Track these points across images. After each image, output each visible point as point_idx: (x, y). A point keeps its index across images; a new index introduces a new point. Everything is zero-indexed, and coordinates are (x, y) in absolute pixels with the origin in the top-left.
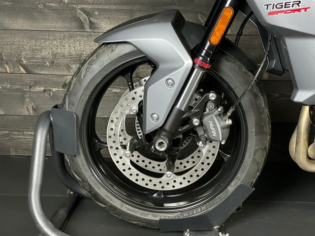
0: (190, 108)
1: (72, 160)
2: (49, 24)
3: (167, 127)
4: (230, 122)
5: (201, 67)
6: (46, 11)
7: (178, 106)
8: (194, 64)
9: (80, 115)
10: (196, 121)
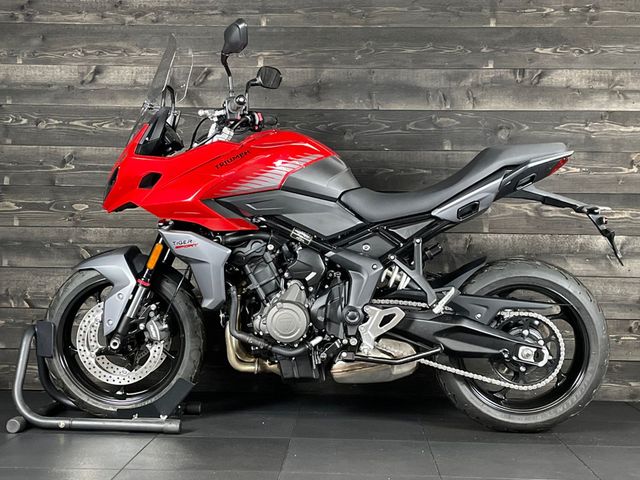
0: (137, 316)
1: (50, 362)
2: (53, 262)
3: (120, 330)
4: (166, 326)
5: (143, 286)
6: (52, 249)
7: (127, 315)
8: (138, 283)
9: (57, 325)
10: (142, 326)
